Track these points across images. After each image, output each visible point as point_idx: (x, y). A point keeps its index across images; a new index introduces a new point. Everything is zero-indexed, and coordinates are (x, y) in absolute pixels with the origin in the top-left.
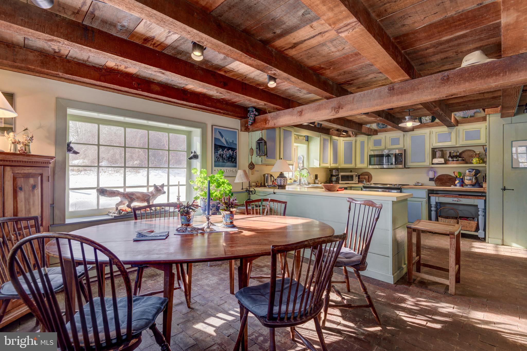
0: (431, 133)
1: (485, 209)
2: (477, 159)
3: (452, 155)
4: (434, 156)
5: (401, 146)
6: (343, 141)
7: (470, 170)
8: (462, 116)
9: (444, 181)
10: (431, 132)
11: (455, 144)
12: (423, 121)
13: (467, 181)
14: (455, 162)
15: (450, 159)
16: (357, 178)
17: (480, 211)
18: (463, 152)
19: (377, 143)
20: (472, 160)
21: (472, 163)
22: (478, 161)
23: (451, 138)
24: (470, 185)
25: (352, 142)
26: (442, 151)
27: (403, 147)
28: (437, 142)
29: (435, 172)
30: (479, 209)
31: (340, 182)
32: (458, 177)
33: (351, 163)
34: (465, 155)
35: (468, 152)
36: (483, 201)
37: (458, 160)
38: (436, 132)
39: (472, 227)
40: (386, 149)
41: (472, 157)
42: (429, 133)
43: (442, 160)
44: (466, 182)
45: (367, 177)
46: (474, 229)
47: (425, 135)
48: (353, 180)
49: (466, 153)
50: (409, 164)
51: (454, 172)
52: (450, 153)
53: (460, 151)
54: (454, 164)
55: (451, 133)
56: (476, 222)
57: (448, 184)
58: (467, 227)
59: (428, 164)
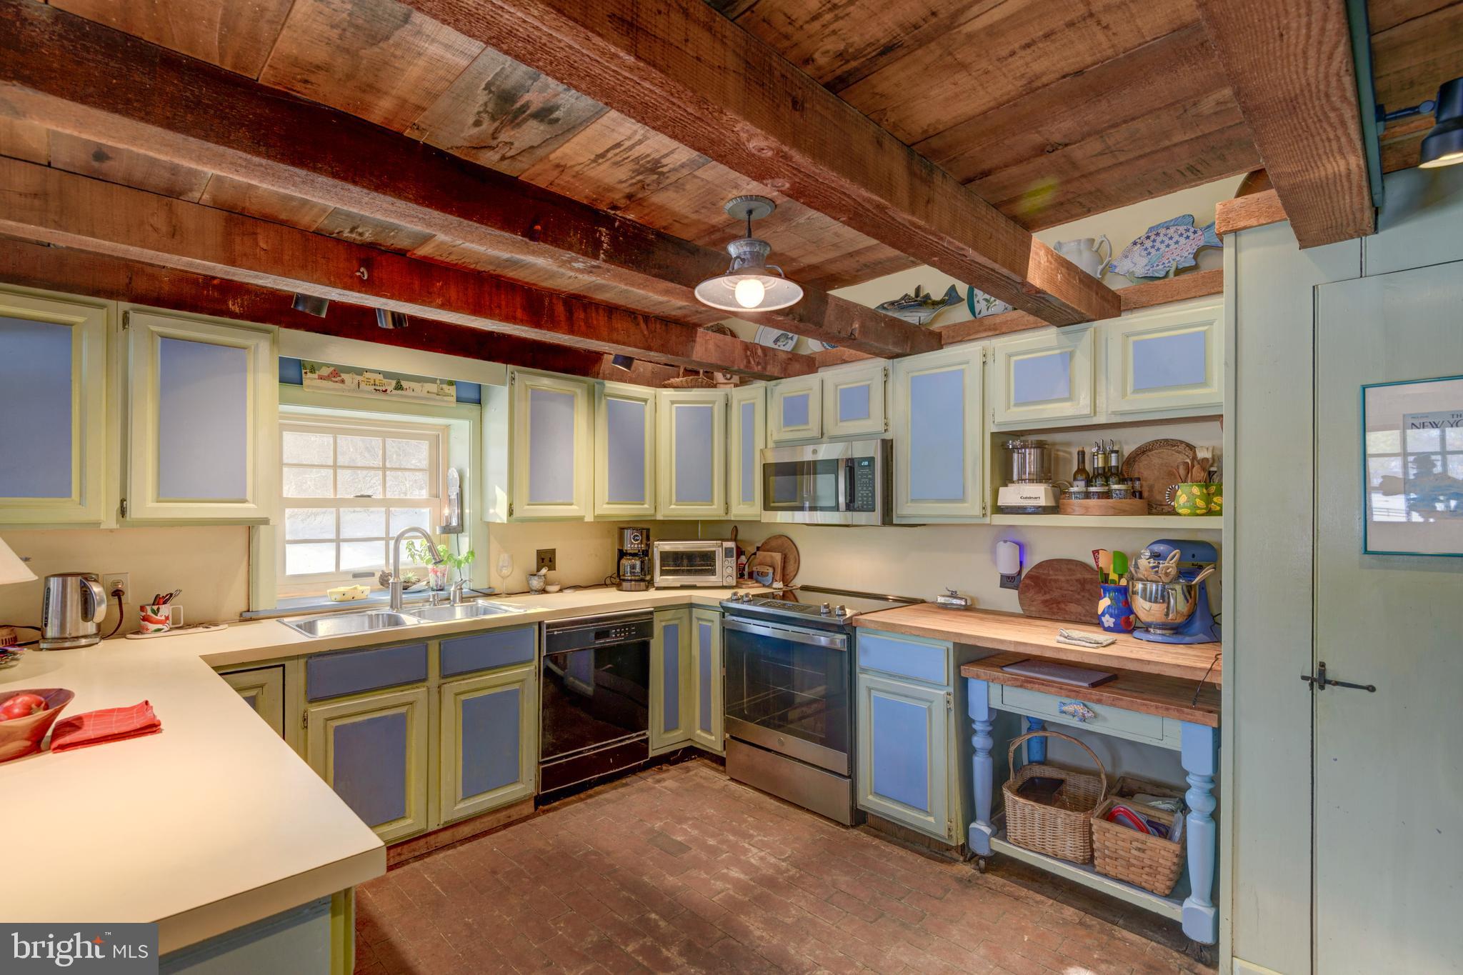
0: (989, 360)
1: (1215, 780)
2: (1196, 490)
3: (1088, 467)
4: (1004, 475)
5: (873, 424)
6: (673, 402)
7: (1161, 548)
8: (1140, 271)
9: (1056, 594)
10: (989, 353)
11: (1087, 411)
12: (977, 308)
13: (1147, 605)
14: (1093, 502)
15: (1079, 487)
16: (732, 561)
17: (1193, 790)
18: (1143, 451)
19: (795, 411)
20: (1173, 496)
21: (1173, 512)
22: (1200, 503)
23: (1070, 382)
24: (1163, 626)
25: (712, 408)
26: (1040, 445)
27: (882, 428)
28: (1012, 403)
29: (1022, 548)
30: (1186, 773)
31: (659, 579)
32: (1113, 576)
33: (710, 500)
34: (1148, 471)
35: (1165, 452)
36: (1208, 734)
37: (1107, 495)
38: (1010, 356)
39: (1154, 872)
40: (825, 439)
41: (1174, 477)
42: (980, 360)
43: (1039, 493)
44: (1144, 608)
45: (777, 557)
46: (1162, 884)
47: (962, 371)
48: (713, 572)
49: (1155, 459)
50: (905, 508)
51: (1096, 553)
52: (1082, 454)
53: (1128, 450)
54: (1087, 512)
55: (1071, 355)
56: (1174, 847)
57: (1073, 608)
58: (1130, 865)
59: (977, 511)
